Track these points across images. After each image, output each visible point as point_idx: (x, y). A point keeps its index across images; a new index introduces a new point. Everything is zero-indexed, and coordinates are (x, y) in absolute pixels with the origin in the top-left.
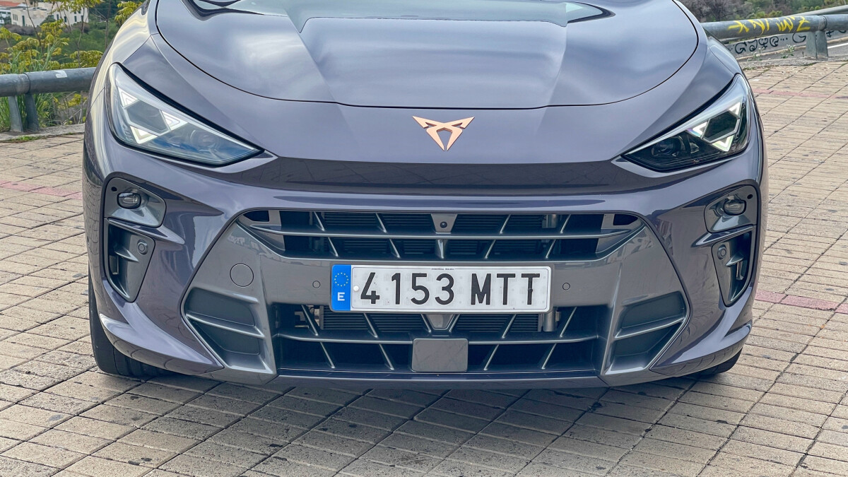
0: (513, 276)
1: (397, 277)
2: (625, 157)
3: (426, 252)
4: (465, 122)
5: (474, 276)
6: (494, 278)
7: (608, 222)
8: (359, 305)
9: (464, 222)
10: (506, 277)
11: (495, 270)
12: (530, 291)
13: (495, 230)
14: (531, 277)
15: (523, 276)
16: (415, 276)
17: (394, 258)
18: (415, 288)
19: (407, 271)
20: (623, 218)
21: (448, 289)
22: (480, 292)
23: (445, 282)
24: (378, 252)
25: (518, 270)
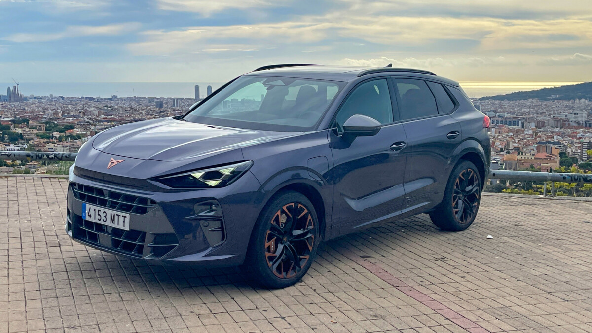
0: (120, 215)
1: (95, 210)
2: (156, 178)
3: (103, 203)
4: (121, 161)
5: (111, 213)
6: (115, 215)
7: (149, 202)
8: (88, 218)
9: (113, 195)
10: (119, 215)
11: (116, 213)
12: (124, 222)
13: (118, 199)
14: (125, 217)
15: (123, 216)
16: (99, 210)
17: (96, 204)
18: (99, 215)
19: (97, 208)
20: (153, 202)
21: (105, 216)
22: (113, 220)
23: (105, 214)
24: (92, 201)
25: (121, 214)
